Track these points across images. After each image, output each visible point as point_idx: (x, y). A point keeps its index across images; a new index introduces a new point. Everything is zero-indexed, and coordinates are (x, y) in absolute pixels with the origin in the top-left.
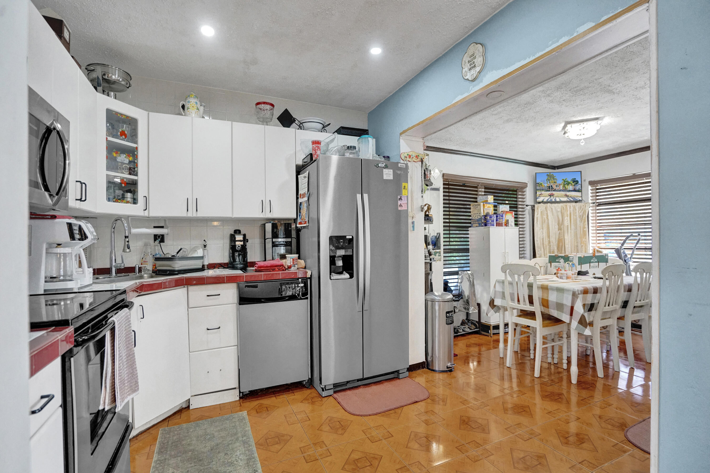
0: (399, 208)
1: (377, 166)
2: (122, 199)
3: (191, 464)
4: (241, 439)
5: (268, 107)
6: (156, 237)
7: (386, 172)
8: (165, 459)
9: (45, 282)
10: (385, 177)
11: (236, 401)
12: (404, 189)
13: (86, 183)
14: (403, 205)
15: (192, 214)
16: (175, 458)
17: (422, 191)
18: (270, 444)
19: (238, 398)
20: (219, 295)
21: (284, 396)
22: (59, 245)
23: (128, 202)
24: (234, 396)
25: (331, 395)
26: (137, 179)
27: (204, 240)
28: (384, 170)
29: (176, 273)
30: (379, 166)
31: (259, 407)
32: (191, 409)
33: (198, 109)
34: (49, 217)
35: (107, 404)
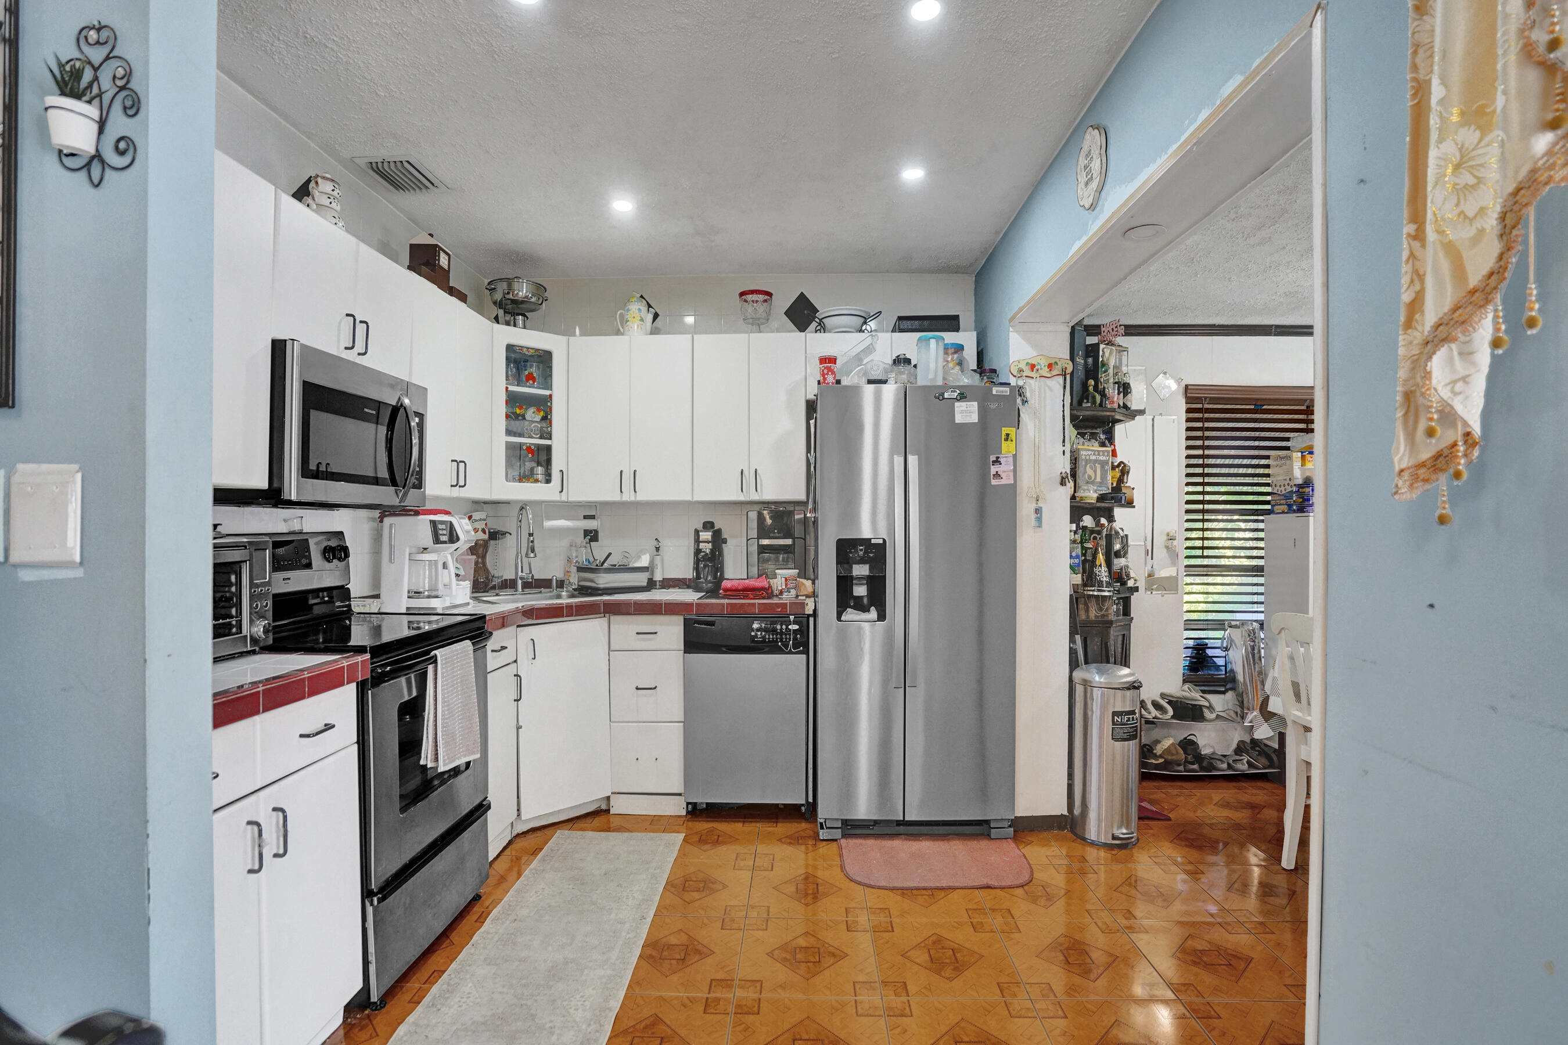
0: (994, 482)
1: (941, 398)
2: (526, 477)
3: (569, 885)
4: (651, 871)
5: (761, 297)
6: (587, 533)
7: (961, 409)
8: (544, 870)
9: (409, 597)
10: (959, 419)
11: (680, 816)
12: (1006, 440)
13: (466, 462)
14: (1003, 475)
15: (628, 496)
16: (555, 872)
17: (1064, 441)
18: (687, 889)
19: (684, 813)
20: (656, 633)
21: (758, 825)
22: (425, 549)
23: (537, 481)
24: (677, 808)
25: (836, 840)
26: (550, 443)
27: (656, 539)
28: (957, 404)
29: (600, 592)
30: (946, 397)
31: (708, 832)
32: (611, 813)
33: (642, 320)
34: (412, 513)
35: (429, 759)
